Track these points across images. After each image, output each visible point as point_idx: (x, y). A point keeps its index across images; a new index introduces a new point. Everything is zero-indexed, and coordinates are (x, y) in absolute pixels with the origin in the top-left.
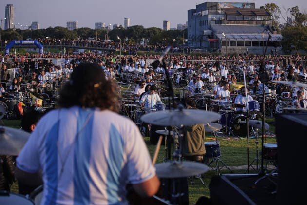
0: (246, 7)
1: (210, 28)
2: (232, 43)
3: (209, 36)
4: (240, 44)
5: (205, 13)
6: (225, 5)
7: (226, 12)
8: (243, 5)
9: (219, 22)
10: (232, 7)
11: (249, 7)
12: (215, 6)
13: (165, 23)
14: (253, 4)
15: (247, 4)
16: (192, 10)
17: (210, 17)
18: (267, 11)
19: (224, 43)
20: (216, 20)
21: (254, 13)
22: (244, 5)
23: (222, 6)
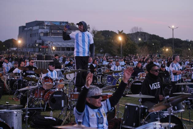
0: (62, 24)
6: (48, 23)
7: (51, 28)
8: (60, 23)
9: (46, 34)
10: (53, 24)
11: (64, 24)
12: (41, 23)
14: (67, 23)
15: (63, 22)
16: (23, 26)
20: (43, 33)
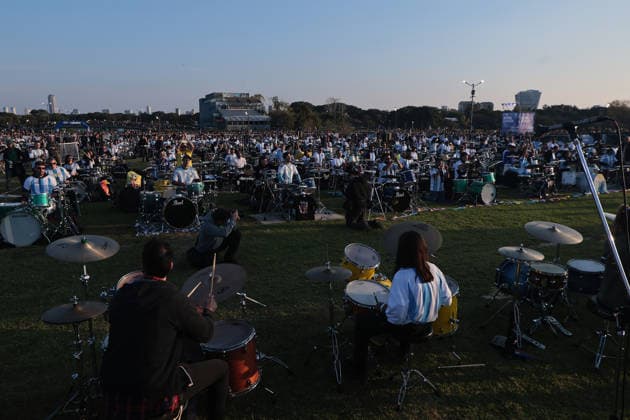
0: (243, 96)
1: (218, 112)
2: (235, 123)
3: (216, 118)
4: (240, 123)
5: (213, 100)
6: (227, 95)
7: (229, 100)
9: (224, 107)
11: (245, 96)
12: (220, 95)
13: (177, 110)
14: (248, 94)
15: (244, 94)
16: (202, 99)
17: (217, 103)
18: (257, 99)
19: (230, 123)
20: (221, 106)
21: (249, 101)
22: (241, 94)
23: (224, 96)
